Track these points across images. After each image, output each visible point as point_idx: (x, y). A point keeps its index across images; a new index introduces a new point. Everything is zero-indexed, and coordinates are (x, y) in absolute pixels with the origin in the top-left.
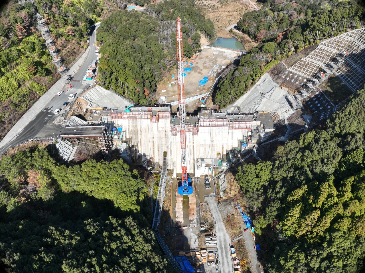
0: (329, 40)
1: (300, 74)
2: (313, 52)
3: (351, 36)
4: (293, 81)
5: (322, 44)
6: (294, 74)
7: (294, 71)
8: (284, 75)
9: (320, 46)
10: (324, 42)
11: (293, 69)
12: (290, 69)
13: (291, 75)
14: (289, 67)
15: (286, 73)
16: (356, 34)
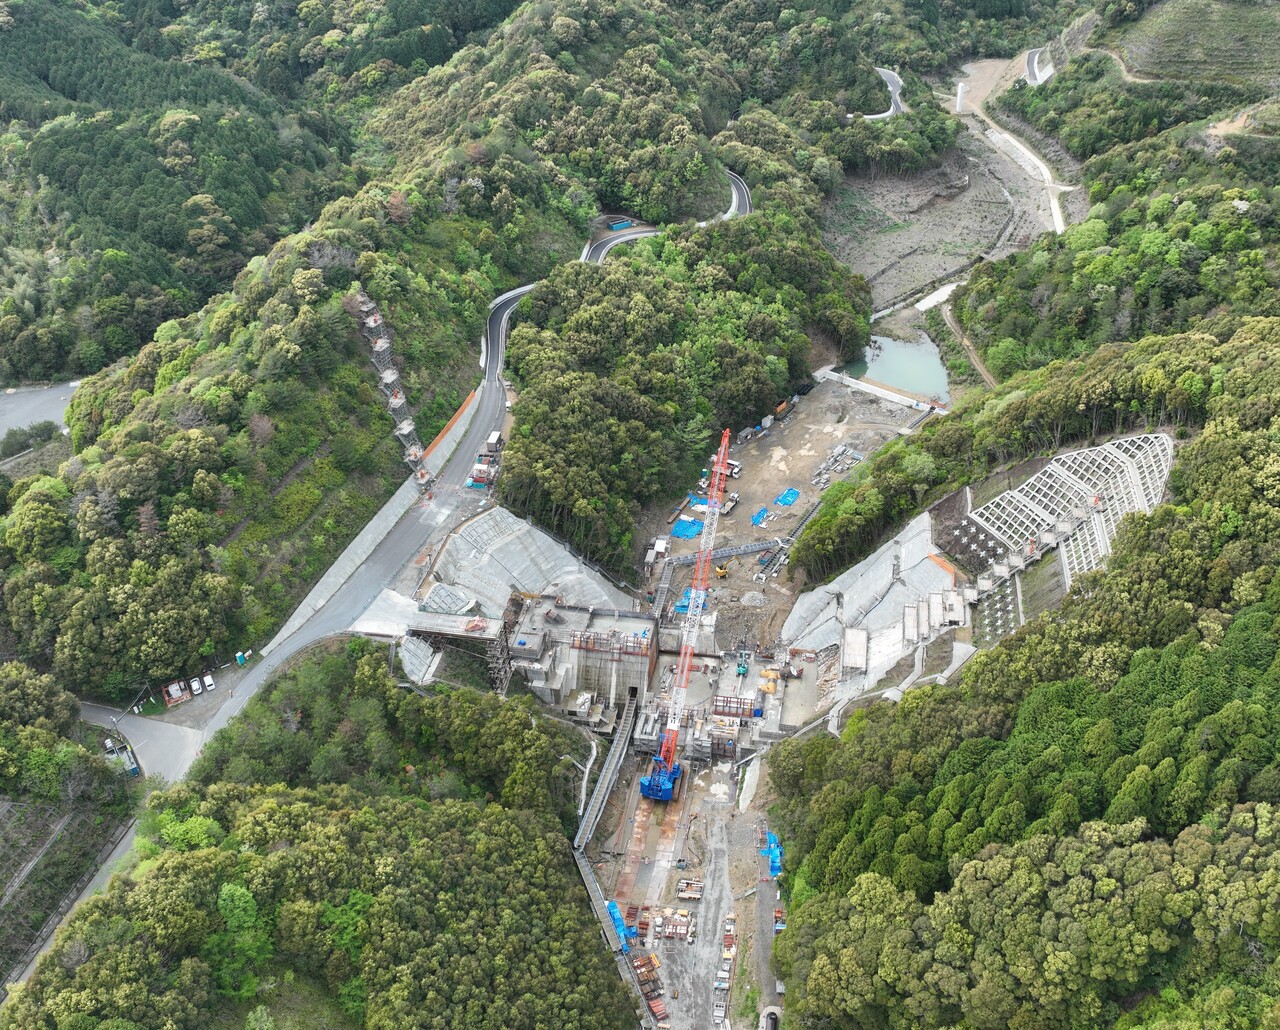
0: (1075, 454)
1: (993, 531)
2: (1032, 480)
3: (1126, 451)
4: (974, 547)
5: (1057, 461)
6: (980, 529)
7: (981, 521)
8: (956, 528)
9: (1053, 467)
10: (1063, 457)
11: (982, 515)
12: (974, 516)
13: (973, 530)
14: (975, 507)
15: (964, 523)
16: (1139, 448)
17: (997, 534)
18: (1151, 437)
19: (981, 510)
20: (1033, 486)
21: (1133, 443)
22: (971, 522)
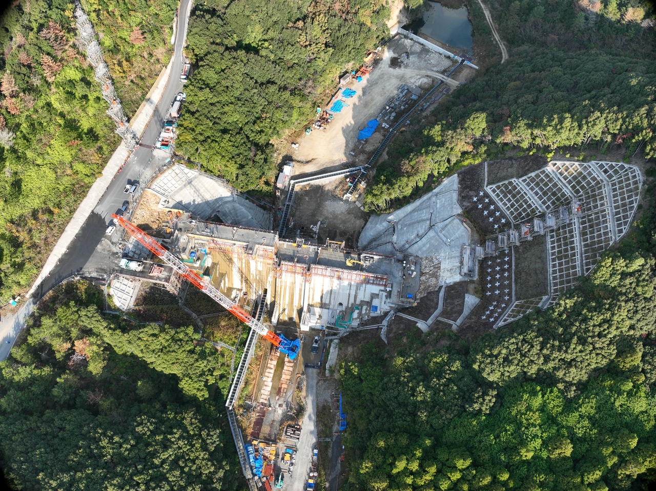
1: (500, 204)
2: (533, 174)
3: (606, 172)
4: (486, 213)
6: (492, 202)
7: (493, 195)
8: (476, 196)
9: (549, 168)
10: (558, 163)
11: (494, 191)
12: (488, 189)
13: (487, 200)
14: (489, 184)
15: (481, 194)
16: (616, 172)
17: (504, 208)
18: (626, 166)
19: (494, 186)
20: (533, 180)
21: (612, 167)
22: (486, 195)
